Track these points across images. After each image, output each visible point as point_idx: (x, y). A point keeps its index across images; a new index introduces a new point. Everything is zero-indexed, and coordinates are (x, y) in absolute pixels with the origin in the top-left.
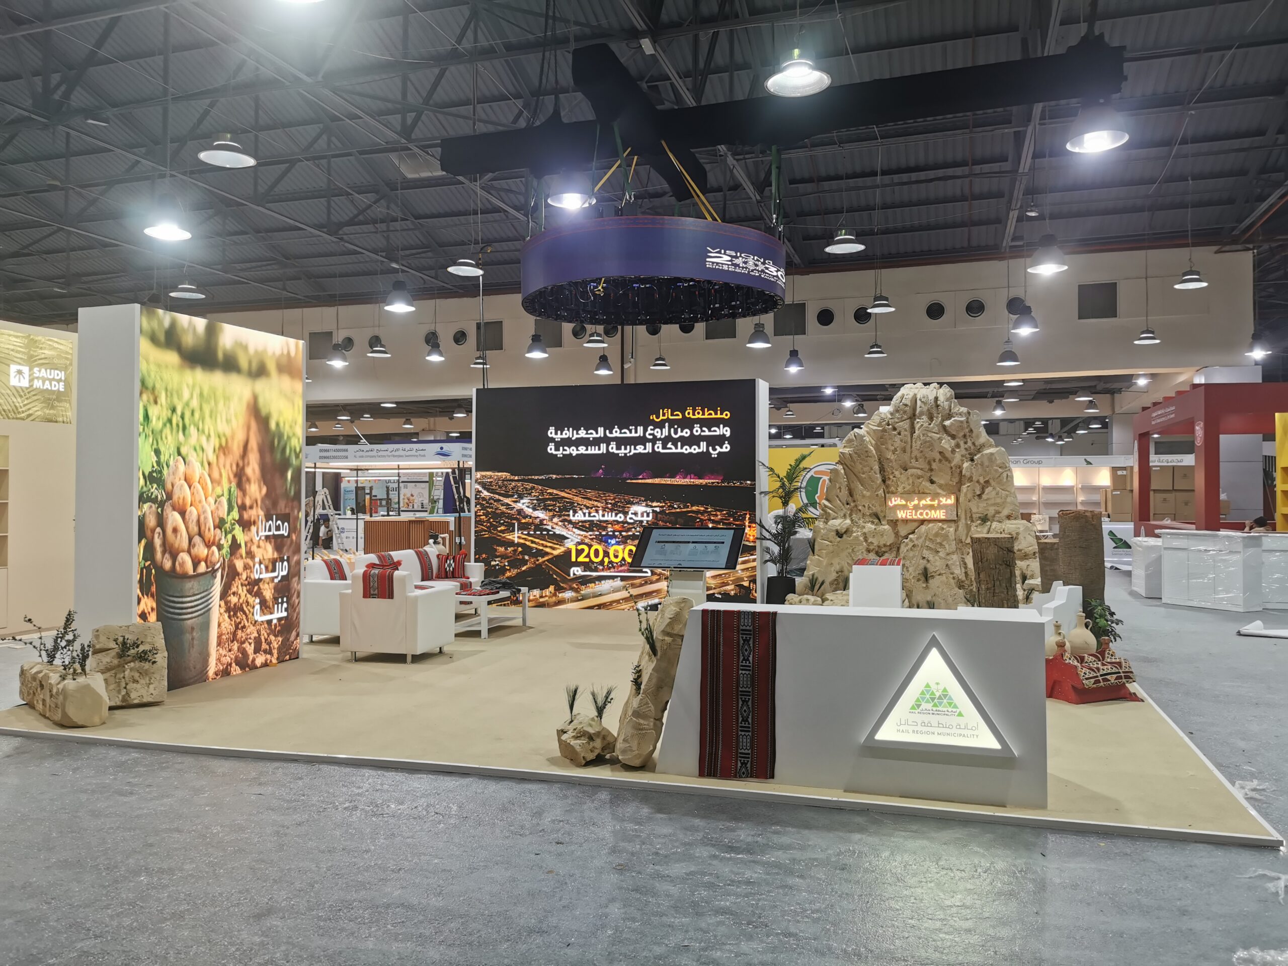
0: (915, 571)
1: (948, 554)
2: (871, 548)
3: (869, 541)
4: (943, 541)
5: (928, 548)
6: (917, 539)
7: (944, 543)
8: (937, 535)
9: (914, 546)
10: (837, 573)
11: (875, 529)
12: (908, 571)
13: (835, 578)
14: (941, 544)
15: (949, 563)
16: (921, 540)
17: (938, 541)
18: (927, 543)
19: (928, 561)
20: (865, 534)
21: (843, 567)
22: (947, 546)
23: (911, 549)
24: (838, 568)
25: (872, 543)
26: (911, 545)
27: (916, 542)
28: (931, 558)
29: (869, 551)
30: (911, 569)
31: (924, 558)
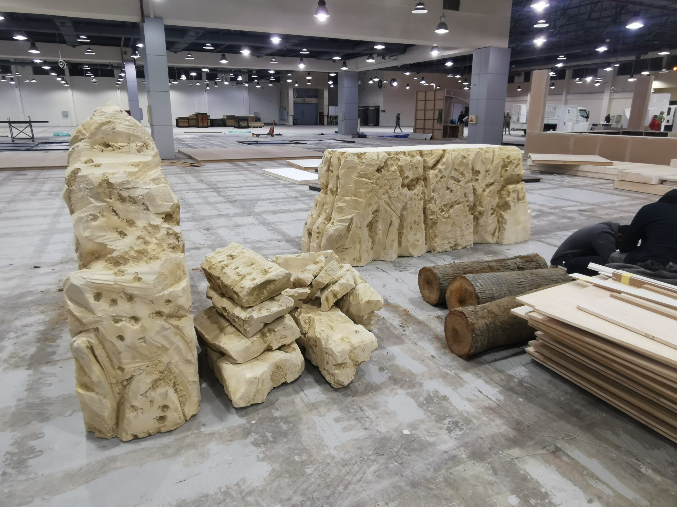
0: (441, 203)
1: (467, 183)
2: (406, 182)
3: (406, 176)
4: (464, 170)
5: (453, 178)
6: (445, 169)
7: (465, 173)
8: (461, 164)
9: (441, 178)
10: (373, 214)
11: (411, 162)
12: (435, 203)
13: (371, 219)
14: (462, 174)
15: (467, 191)
16: (448, 171)
17: (461, 170)
18: (454, 174)
19: (451, 191)
20: (401, 167)
21: (379, 206)
22: (467, 175)
23: (440, 181)
24: (375, 207)
25: (407, 177)
26: (440, 175)
27: (444, 173)
28: (454, 189)
29: (403, 186)
30: (438, 202)
31: (448, 189)
